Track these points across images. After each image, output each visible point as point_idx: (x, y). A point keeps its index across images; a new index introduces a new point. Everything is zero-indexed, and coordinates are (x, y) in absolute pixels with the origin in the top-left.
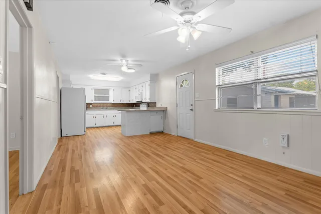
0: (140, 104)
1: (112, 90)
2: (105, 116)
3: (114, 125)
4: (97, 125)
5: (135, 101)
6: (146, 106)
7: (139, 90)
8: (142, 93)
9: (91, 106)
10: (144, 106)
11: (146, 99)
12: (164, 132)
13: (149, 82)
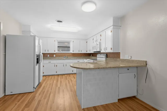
0: (97, 54)
1: (72, 42)
2: (65, 65)
3: (73, 73)
4: (58, 73)
5: (92, 52)
6: (104, 56)
7: (96, 41)
8: (100, 43)
9: (55, 56)
10: (102, 56)
11: (106, 49)
12: (139, 97)
13: (112, 27)
